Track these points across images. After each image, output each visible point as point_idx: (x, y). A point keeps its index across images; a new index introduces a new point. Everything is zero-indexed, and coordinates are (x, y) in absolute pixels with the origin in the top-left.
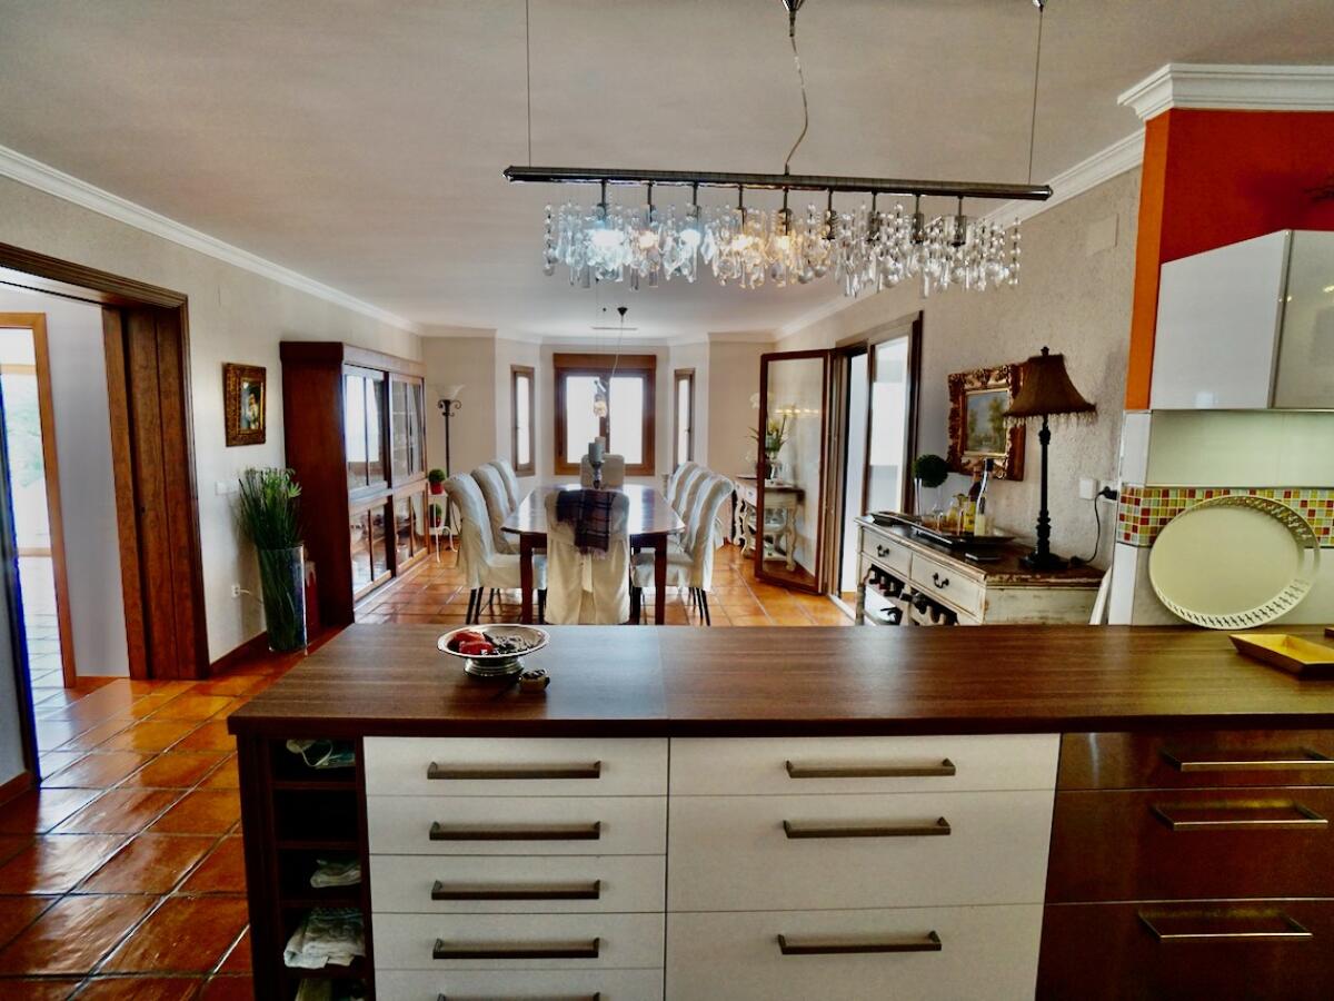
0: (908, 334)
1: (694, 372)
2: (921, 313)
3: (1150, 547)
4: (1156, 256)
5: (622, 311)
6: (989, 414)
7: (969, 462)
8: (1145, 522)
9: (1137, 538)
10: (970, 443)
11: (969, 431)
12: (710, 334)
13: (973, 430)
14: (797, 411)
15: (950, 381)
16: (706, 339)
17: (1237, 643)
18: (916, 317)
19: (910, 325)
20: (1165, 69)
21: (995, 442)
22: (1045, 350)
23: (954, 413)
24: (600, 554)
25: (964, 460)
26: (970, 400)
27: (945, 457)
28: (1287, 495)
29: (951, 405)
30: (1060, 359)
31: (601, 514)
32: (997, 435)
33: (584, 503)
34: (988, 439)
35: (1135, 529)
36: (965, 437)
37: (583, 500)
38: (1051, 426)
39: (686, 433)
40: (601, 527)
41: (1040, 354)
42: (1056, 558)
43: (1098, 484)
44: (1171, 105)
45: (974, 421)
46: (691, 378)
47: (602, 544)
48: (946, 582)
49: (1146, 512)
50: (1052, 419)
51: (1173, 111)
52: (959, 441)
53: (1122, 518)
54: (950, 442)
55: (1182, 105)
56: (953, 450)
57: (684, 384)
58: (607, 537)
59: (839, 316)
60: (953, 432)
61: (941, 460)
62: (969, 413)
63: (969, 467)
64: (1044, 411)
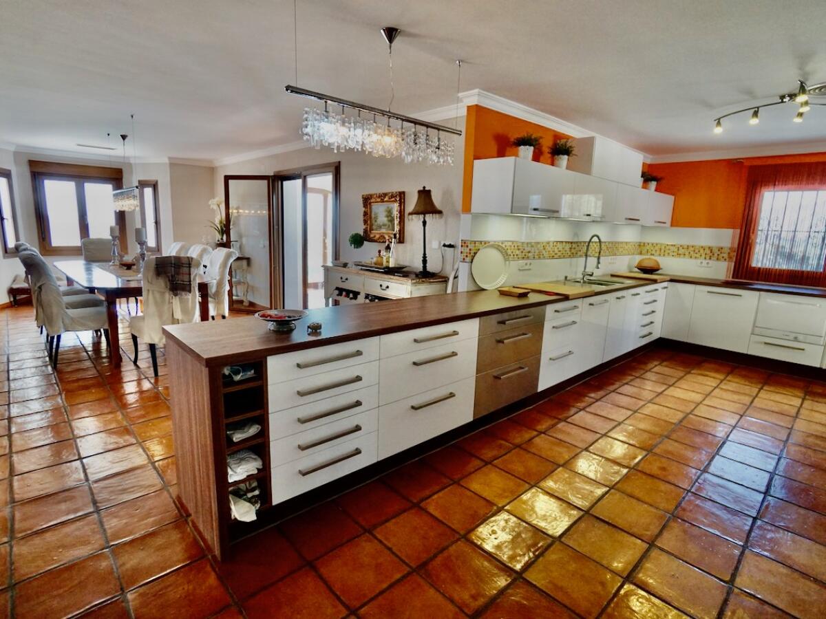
0: (332, 172)
1: (157, 182)
2: (339, 162)
3: (472, 262)
4: (472, 158)
5: (124, 137)
6: (385, 214)
7: (375, 237)
8: (470, 253)
9: (468, 259)
10: (374, 227)
11: (373, 222)
12: (170, 158)
13: (376, 221)
14: (241, 211)
15: (363, 198)
16: (166, 161)
17: (499, 291)
18: (337, 164)
19: (334, 168)
20: (476, 91)
21: (389, 227)
22: (424, 187)
23: (365, 214)
24: (186, 295)
25: (372, 236)
26: (373, 207)
27: (362, 234)
28: (502, 243)
29: (364, 209)
30: (429, 192)
31: (185, 270)
32: (390, 223)
33: (174, 264)
34: (384, 225)
35: (467, 256)
36: (371, 225)
37: (173, 262)
38: (427, 219)
39: (154, 224)
40: (186, 278)
41: (422, 189)
42: (429, 272)
43: (440, 243)
44: (476, 103)
45: (376, 218)
46: (155, 186)
47: (188, 288)
48: (388, 287)
49: (470, 250)
50: (427, 216)
51: (477, 105)
52: (368, 227)
53: (462, 252)
54: (364, 227)
55: (480, 104)
56: (365, 231)
57: (148, 192)
58: (190, 284)
59: (275, 157)
60: (365, 222)
61: (360, 235)
62: (373, 213)
63: (375, 238)
64: (424, 213)
